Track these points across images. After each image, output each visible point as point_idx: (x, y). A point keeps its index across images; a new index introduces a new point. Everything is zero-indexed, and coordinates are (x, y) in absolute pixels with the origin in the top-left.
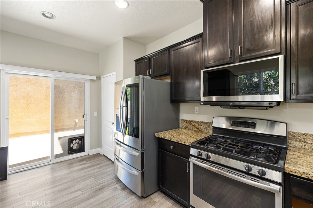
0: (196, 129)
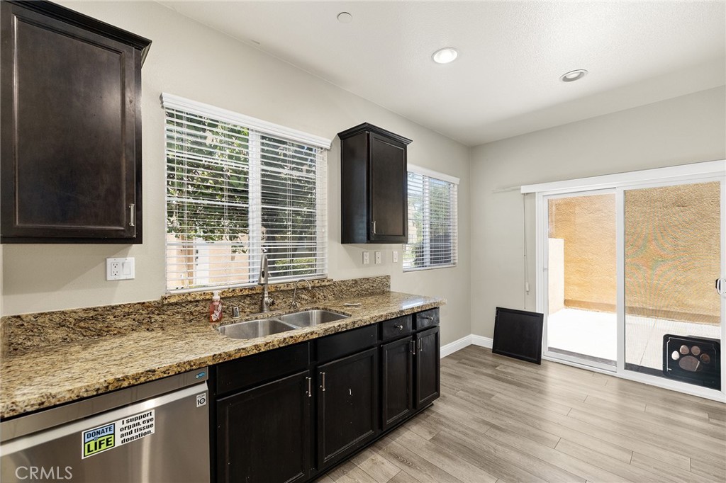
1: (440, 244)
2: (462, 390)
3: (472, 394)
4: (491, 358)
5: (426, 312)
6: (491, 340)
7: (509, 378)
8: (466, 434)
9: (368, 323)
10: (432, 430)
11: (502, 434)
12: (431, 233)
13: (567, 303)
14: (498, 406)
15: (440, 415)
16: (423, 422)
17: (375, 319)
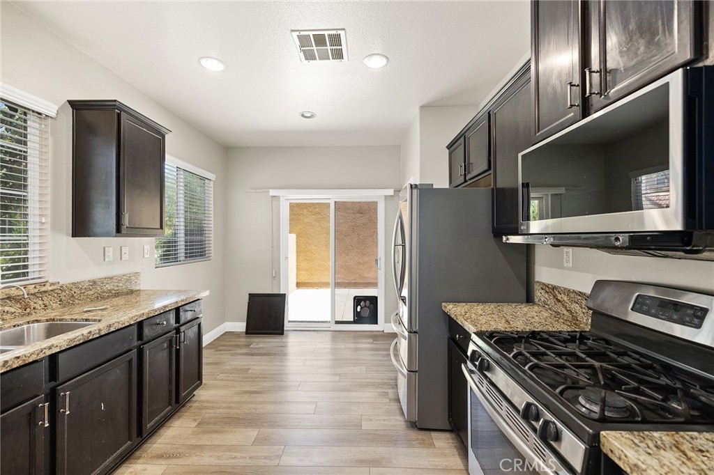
0: (565, 312)
1: (195, 238)
2: (222, 373)
3: (231, 373)
4: (244, 340)
5: (189, 305)
6: (244, 324)
7: (262, 351)
8: (230, 408)
9: (127, 324)
10: (197, 417)
11: (260, 395)
12: (186, 226)
13: (299, 285)
14: (254, 376)
15: (204, 402)
16: (186, 414)
17: (135, 318)
